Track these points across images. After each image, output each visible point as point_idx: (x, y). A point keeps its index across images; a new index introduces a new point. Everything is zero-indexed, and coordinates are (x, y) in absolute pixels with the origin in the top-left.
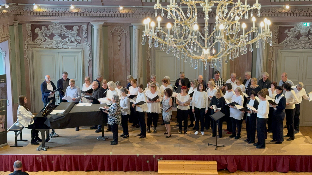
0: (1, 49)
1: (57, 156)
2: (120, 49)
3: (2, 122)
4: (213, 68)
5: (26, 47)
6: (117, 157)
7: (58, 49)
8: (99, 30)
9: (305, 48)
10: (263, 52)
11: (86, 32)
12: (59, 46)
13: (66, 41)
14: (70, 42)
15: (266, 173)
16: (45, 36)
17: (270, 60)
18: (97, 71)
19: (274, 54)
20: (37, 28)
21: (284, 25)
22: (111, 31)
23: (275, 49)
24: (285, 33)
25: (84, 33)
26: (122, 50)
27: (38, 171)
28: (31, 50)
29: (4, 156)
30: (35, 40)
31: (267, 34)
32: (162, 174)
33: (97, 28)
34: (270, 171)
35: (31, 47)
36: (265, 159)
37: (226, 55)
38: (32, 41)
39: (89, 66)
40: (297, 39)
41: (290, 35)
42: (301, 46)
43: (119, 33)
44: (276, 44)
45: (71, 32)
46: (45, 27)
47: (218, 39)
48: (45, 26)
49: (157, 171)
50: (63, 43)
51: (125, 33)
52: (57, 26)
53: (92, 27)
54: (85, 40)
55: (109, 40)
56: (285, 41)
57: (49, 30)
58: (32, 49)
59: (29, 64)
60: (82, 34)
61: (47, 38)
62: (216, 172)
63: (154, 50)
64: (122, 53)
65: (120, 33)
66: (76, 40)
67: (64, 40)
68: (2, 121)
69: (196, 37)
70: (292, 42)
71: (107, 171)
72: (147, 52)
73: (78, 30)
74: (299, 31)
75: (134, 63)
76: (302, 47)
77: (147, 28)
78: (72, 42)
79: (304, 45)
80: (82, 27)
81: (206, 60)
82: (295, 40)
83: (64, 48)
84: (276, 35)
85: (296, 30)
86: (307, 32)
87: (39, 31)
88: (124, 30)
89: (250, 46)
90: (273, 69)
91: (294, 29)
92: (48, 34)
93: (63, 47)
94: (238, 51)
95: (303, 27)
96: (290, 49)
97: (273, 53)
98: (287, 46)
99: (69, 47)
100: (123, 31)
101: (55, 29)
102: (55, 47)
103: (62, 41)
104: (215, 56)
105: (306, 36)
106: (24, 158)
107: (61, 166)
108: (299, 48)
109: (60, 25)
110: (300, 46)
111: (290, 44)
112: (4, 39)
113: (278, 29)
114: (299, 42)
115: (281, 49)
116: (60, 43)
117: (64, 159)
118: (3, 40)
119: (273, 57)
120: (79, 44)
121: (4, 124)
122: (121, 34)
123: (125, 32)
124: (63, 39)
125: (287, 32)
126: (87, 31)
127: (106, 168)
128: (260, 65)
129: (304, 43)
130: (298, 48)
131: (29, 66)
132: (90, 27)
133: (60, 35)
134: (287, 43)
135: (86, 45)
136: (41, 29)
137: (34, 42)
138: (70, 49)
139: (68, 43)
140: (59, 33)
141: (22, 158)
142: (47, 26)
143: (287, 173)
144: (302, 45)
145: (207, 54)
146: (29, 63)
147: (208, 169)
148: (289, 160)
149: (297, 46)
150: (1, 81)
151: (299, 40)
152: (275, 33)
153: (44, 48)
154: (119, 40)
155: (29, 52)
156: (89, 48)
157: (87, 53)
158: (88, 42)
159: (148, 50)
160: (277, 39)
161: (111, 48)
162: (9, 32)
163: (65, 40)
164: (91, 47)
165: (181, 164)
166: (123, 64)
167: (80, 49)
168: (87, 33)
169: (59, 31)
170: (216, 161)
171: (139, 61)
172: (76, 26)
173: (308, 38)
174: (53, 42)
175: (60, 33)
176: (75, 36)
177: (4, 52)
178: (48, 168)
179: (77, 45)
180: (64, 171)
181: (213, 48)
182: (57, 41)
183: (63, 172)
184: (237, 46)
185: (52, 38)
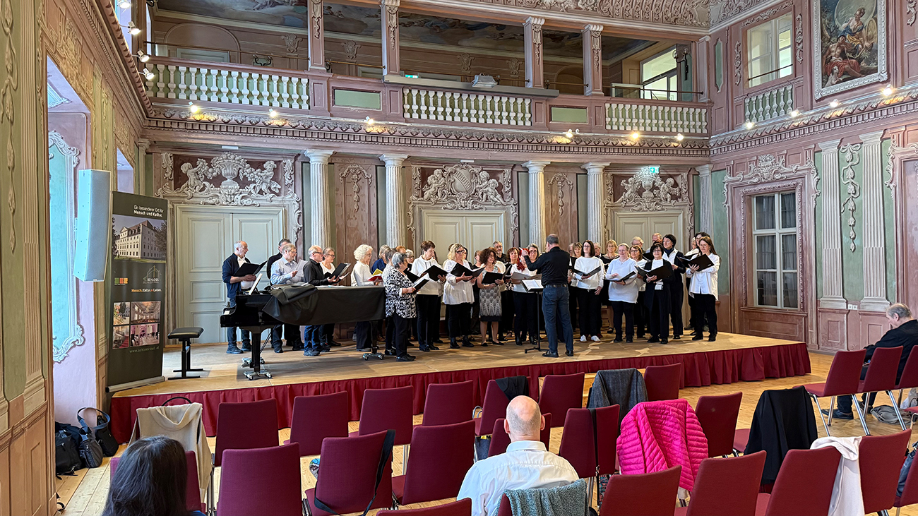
2: (358, 209)
7: (232, 206)
9: (650, 210)
11: (292, 173)
12: (234, 201)
13: (249, 190)
14: (259, 193)
16: (203, 179)
20: (186, 163)
21: (620, 173)
22: (342, 174)
24: (622, 185)
25: (287, 175)
26: (362, 210)
28: (172, 208)
30: (180, 187)
33: (319, 162)
38: (175, 190)
41: (628, 188)
43: (357, 177)
44: (610, 203)
45: (259, 174)
46: (205, 161)
48: (204, 159)
50: (241, 195)
51: (367, 178)
52: (230, 161)
53: (304, 164)
54: (290, 189)
55: (337, 190)
56: (622, 199)
58: (173, 206)
60: (283, 177)
61: (207, 184)
63: (421, 211)
64: (362, 216)
66: (269, 188)
67: (244, 188)
72: (408, 214)
73: (275, 170)
74: (640, 183)
76: (646, 208)
78: (261, 192)
79: (649, 205)
80: (282, 163)
82: (637, 197)
83: (245, 206)
84: (609, 188)
85: (637, 181)
86: (651, 185)
87: (189, 169)
88: (365, 172)
91: (633, 179)
93: (241, 203)
95: (644, 175)
96: (631, 211)
97: (608, 217)
98: (625, 207)
99: (254, 202)
100: (363, 174)
101: (225, 166)
102: (226, 203)
103: (241, 190)
105: (650, 190)
109: (237, 158)
110: (643, 206)
111: (630, 202)
113: (610, 178)
114: (642, 201)
115: (618, 211)
116: (236, 195)
119: (608, 223)
120: (276, 198)
122: (360, 180)
123: (367, 176)
124: (242, 187)
125: (625, 184)
129: (648, 202)
130: (641, 209)
132: (298, 164)
133: (237, 179)
134: (625, 201)
135: (290, 199)
136: (195, 166)
137: (180, 191)
138: (258, 206)
139: (254, 195)
140: (234, 174)
142: (208, 160)
143: (762, 381)
144: (646, 206)
148: (762, 356)
149: (639, 207)
150: (156, 213)
151: (641, 197)
152: (609, 184)
153: (201, 203)
154: (356, 190)
156: (296, 206)
157: (293, 216)
158: (295, 193)
159: (409, 211)
160: (610, 195)
161: (341, 206)
163: (247, 189)
164: (301, 203)
166: (365, 237)
167: (278, 206)
168: (293, 176)
169: (234, 170)
172: (271, 162)
173: (653, 193)
174: (220, 193)
176: (269, 181)
179: (272, 199)
182: (230, 191)
185: (218, 185)
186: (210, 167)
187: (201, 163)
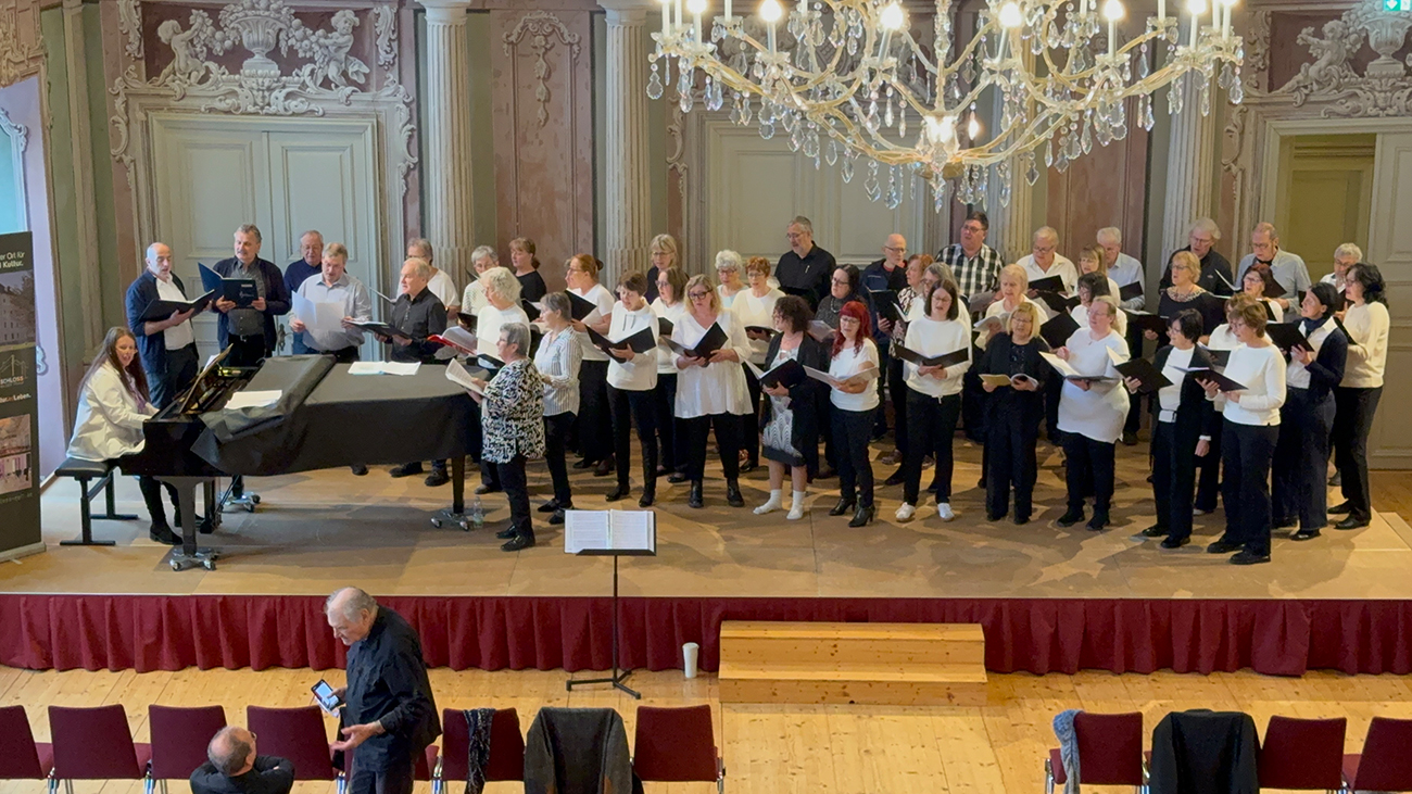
0: (7, 114)
1: (267, 600)
2: (546, 119)
3: (19, 448)
4: (970, 206)
5: (119, 104)
6: (535, 610)
7: (267, 114)
8: (453, 29)
9: (1391, 112)
10: (1199, 133)
11: (393, 38)
12: (269, 104)
13: (302, 79)
14: (321, 85)
15: (1203, 678)
16: (204, 55)
17: (1229, 169)
18: (445, 220)
19: (1249, 138)
20: (169, 19)
21: (1296, 8)
22: (508, 36)
23: (1253, 120)
24: (1299, 41)
25: (382, 42)
26: (556, 121)
27: (182, 667)
28: (144, 119)
29: (26, 602)
30: (158, 76)
31: (1221, 49)
32: (736, 681)
33: (441, 21)
34: (1225, 671)
35: (141, 105)
36: (1202, 616)
37: (1031, 146)
38: (148, 80)
39: (408, 197)
40: (1356, 72)
41: (1320, 51)
42: (1369, 103)
43: (544, 43)
44: (1256, 94)
45: (322, 41)
46: (206, 14)
47: (992, 72)
48: (205, 10)
49: (717, 669)
50: (285, 91)
51: (571, 45)
52: (258, 13)
53: (420, 15)
54: (389, 74)
55: (498, 74)
56: (1298, 82)
57: (222, 29)
58: (147, 115)
59: (133, 187)
60: (375, 47)
61: (213, 66)
62: (980, 675)
63: (703, 122)
64: (556, 135)
65: (547, 43)
66: (345, 74)
67: (291, 75)
68: (14, 444)
69: (892, 61)
70: (1331, 87)
71: (491, 670)
72: (672, 130)
73: (357, 31)
74: (1364, 35)
75: (609, 184)
76: (1375, 106)
77: (672, 20)
78: (326, 83)
79: (1385, 99)
80: (371, 15)
81: (938, 169)
82: (1346, 77)
83: (294, 114)
84: (1257, 51)
85: (1351, 29)
86: (1401, 42)
87: (175, 33)
88: (562, 26)
89: (1141, 105)
90: (1241, 208)
91: (1341, 23)
92: (218, 49)
93: (285, 109)
94: (1086, 127)
95: (1380, 13)
96: (1323, 115)
97: (1242, 133)
98: (1306, 106)
99: (312, 107)
100: (562, 35)
101: (248, 24)
102: (251, 109)
103: (284, 78)
104: (982, 150)
105: (1394, 56)
106: (121, 612)
107: (286, 647)
108: (1360, 114)
109: (274, 6)
110: (1365, 101)
111: (1323, 92)
112: (16, 71)
113: (1267, 23)
114: (1363, 86)
115: (1278, 118)
116: (274, 89)
117: (299, 614)
118: (16, 76)
119: (1244, 153)
120: (361, 96)
121: (25, 455)
122: (552, 47)
123: (568, 39)
124: (286, 72)
125: (1310, 38)
126: (396, 35)
127: (485, 655)
128: (1182, 190)
129: (1384, 88)
130: (1356, 110)
131: (134, 190)
132: (407, 15)
133: (274, 54)
134: (1306, 87)
135: (391, 98)
136: (186, 26)
137: (159, 83)
138: (322, 116)
139: (312, 89)
140: (267, 44)
141: (107, 609)
142: (214, 12)
143: (1299, 676)
144: (1376, 101)
145: (943, 140)
146: (134, 182)
147: (944, 661)
148: (1308, 621)
149: (1351, 104)
150: (9, 261)
151: (1362, 76)
152: (1255, 42)
153: (203, 109)
154: (542, 74)
155: (131, 130)
156: (404, 114)
157: (398, 138)
158: (400, 83)
159: (673, 122)
160: (1260, 73)
161: (505, 112)
162: (41, 37)
163: (297, 75)
164: (414, 106)
165: (822, 640)
166: (562, 186)
167: (364, 116)
168: (395, 45)
169: (268, 33)
170: (979, 626)
171: (635, 170)
172: (347, 11)
173: (1405, 65)
174: (241, 86)
175: (271, 41)
176: (343, 56)
177: (20, 130)
178: (226, 654)
179: (351, 98)
180: (298, 670)
181: (973, 114)
182: (260, 80)
183: (293, 672)
184: (1081, 105)
185: (235, 68)
186: (217, 26)
187: (199, 20)
